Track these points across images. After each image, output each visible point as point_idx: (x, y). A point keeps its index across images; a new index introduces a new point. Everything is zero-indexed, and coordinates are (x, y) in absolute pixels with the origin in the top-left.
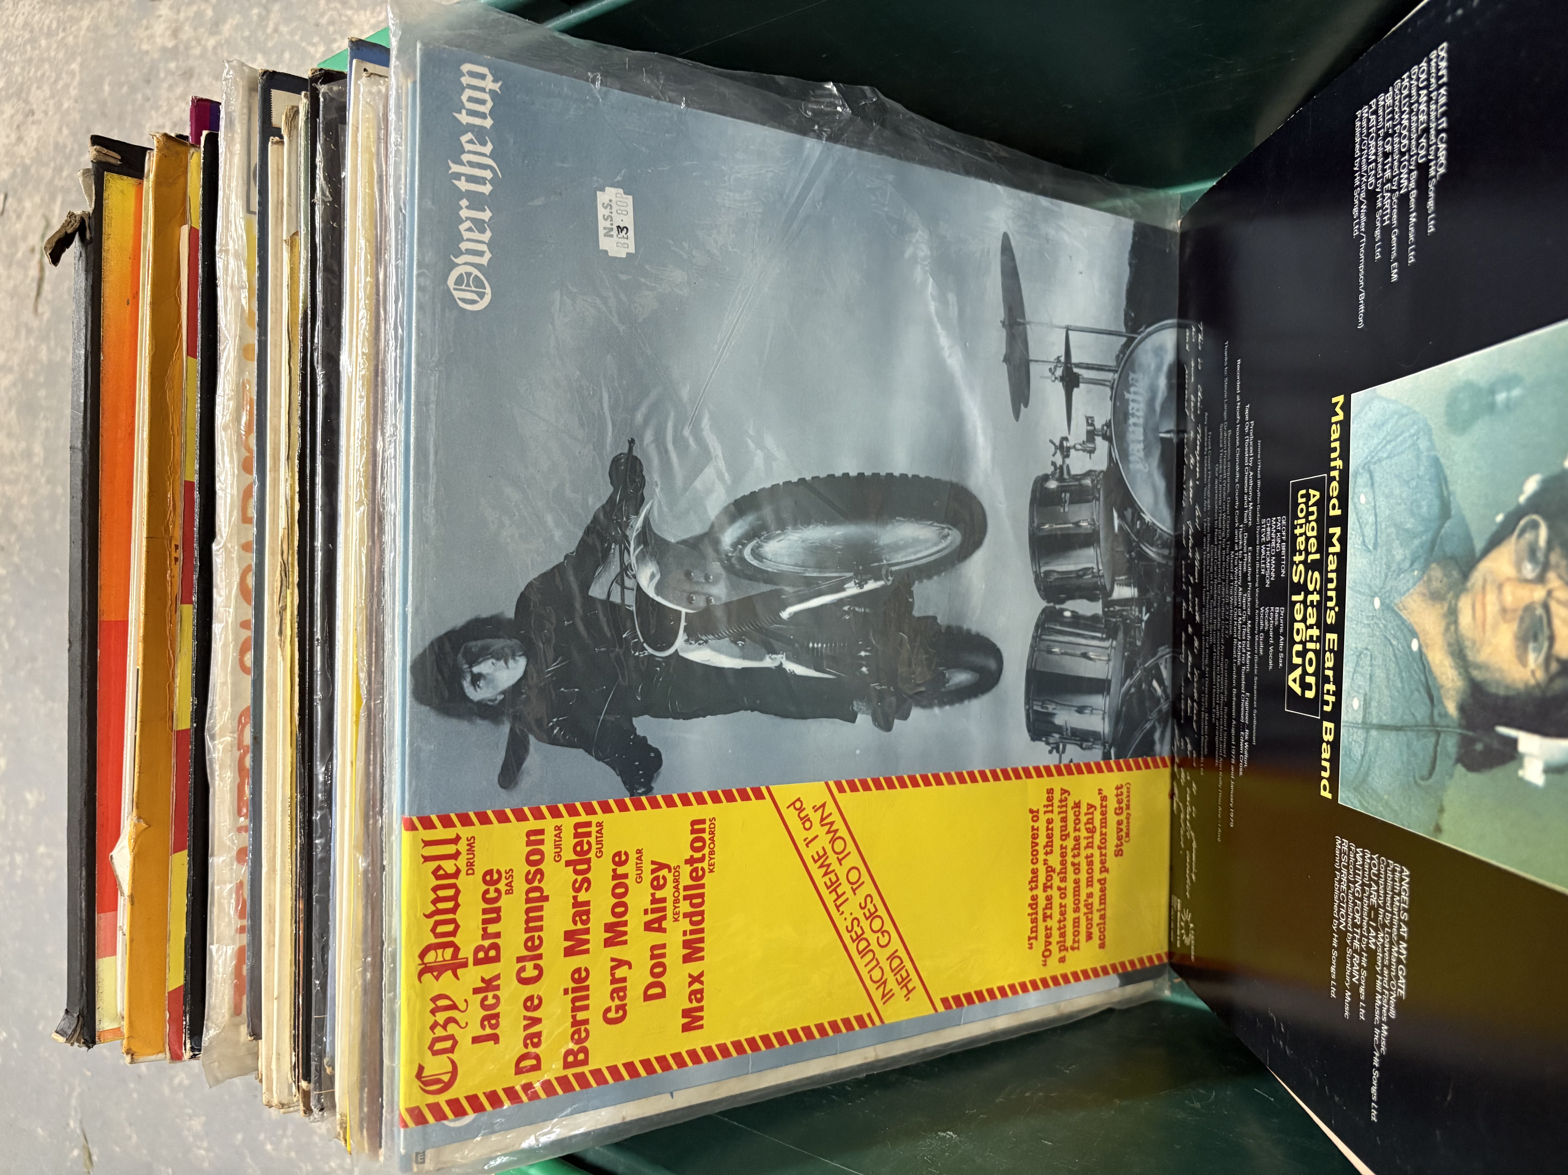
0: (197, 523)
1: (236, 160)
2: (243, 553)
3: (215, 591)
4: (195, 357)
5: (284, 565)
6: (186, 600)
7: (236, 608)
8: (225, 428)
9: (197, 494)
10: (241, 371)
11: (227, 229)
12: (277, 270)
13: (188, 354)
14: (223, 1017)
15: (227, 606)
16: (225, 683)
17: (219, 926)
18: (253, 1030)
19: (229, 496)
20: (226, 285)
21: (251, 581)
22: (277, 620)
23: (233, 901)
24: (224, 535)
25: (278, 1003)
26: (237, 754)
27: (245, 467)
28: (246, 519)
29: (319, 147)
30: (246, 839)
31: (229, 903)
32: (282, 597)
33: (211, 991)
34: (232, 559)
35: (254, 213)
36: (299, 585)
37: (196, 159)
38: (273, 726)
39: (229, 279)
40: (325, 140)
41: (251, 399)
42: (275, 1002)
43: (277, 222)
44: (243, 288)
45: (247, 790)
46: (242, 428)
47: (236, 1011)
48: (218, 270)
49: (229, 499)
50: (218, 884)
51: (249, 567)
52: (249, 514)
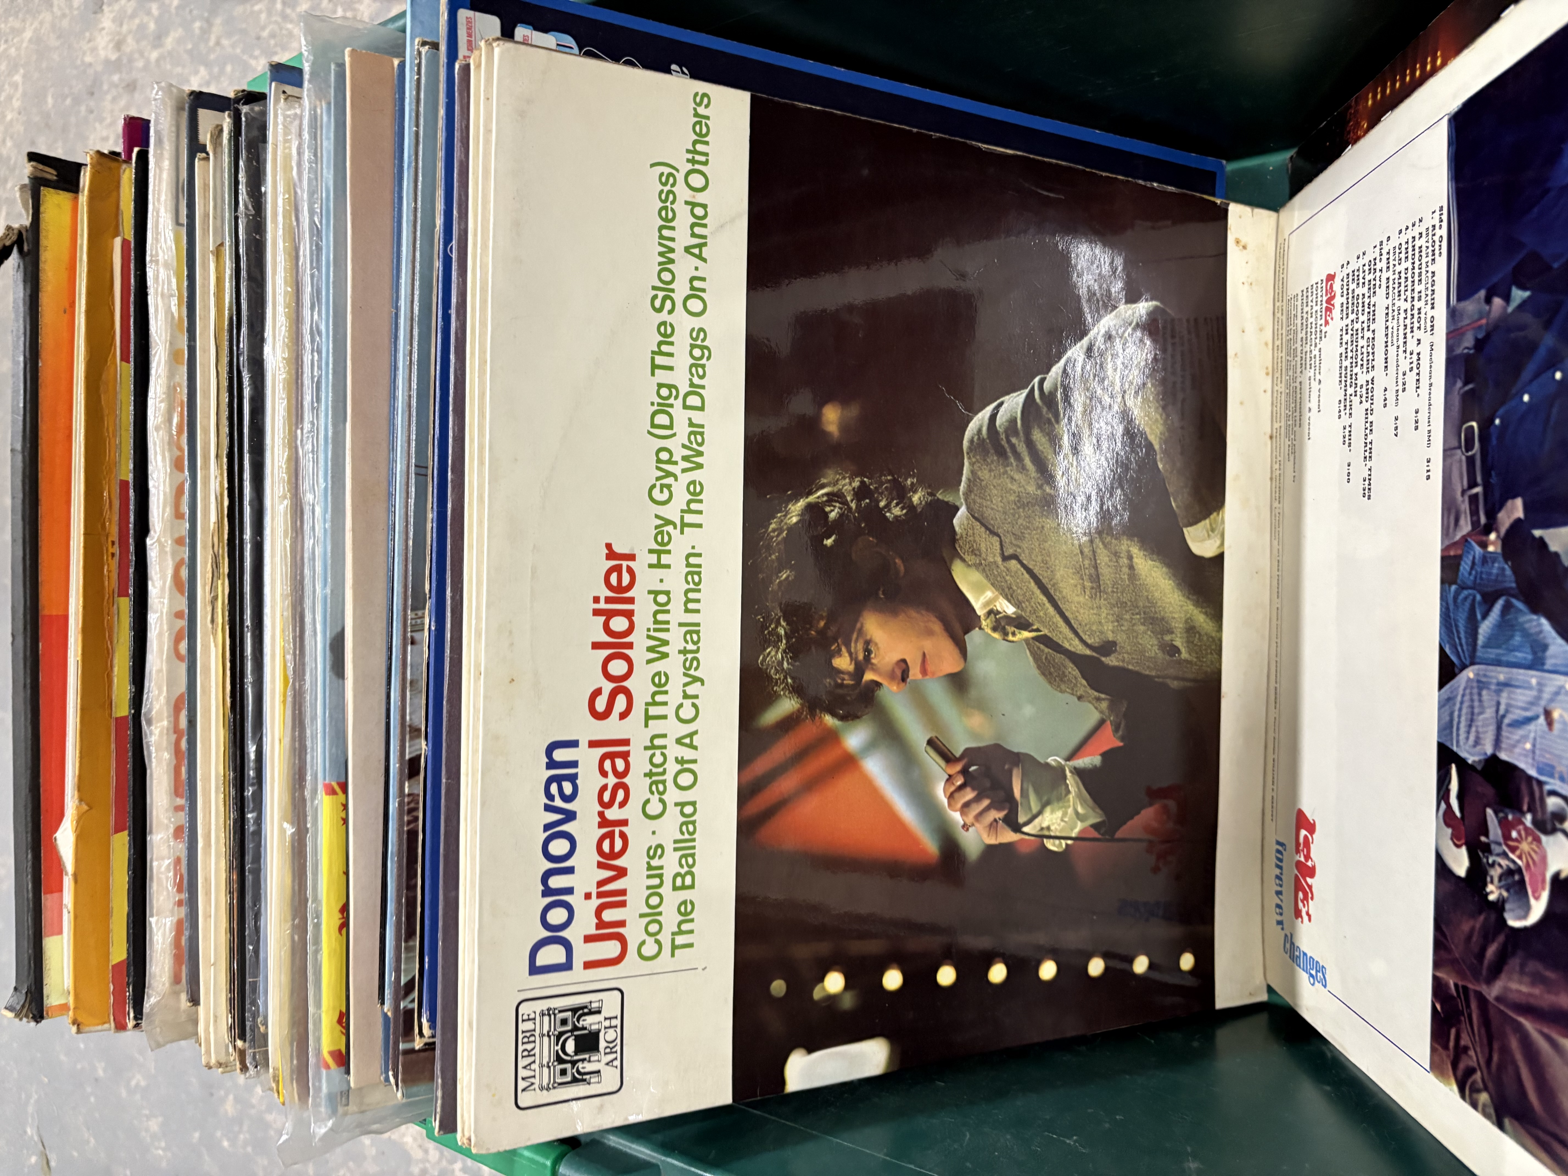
0: (132, 519)
1: (165, 175)
2: (177, 547)
3: (150, 583)
4: (128, 362)
5: (216, 557)
6: (123, 593)
7: (170, 599)
8: (157, 429)
9: (131, 492)
10: (171, 375)
11: (157, 240)
12: (204, 279)
13: (122, 359)
14: (164, 984)
15: (162, 597)
16: (160, 671)
17: (158, 900)
18: (192, 996)
19: (161, 493)
20: (156, 293)
21: (184, 573)
22: (209, 609)
23: (171, 874)
24: (158, 530)
25: (215, 969)
26: (174, 737)
27: (177, 465)
28: (178, 515)
29: (241, 163)
30: (182, 818)
31: (167, 878)
32: (213, 588)
33: (151, 959)
34: (166, 553)
35: (182, 225)
36: (229, 575)
37: (128, 175)
38: (207, 710)
39: (160, 289)
40: (248, 157)
41: (182, 402)
42: (212, 969)
43: (204, 234)
44: (172, 296)
45: (184, 770)
46: (174, 428)
47: (176, 980)
48: (148, 279)
49: (162, 497)
50: (157, 860)
51: (182, 560)
52: (182, 510)
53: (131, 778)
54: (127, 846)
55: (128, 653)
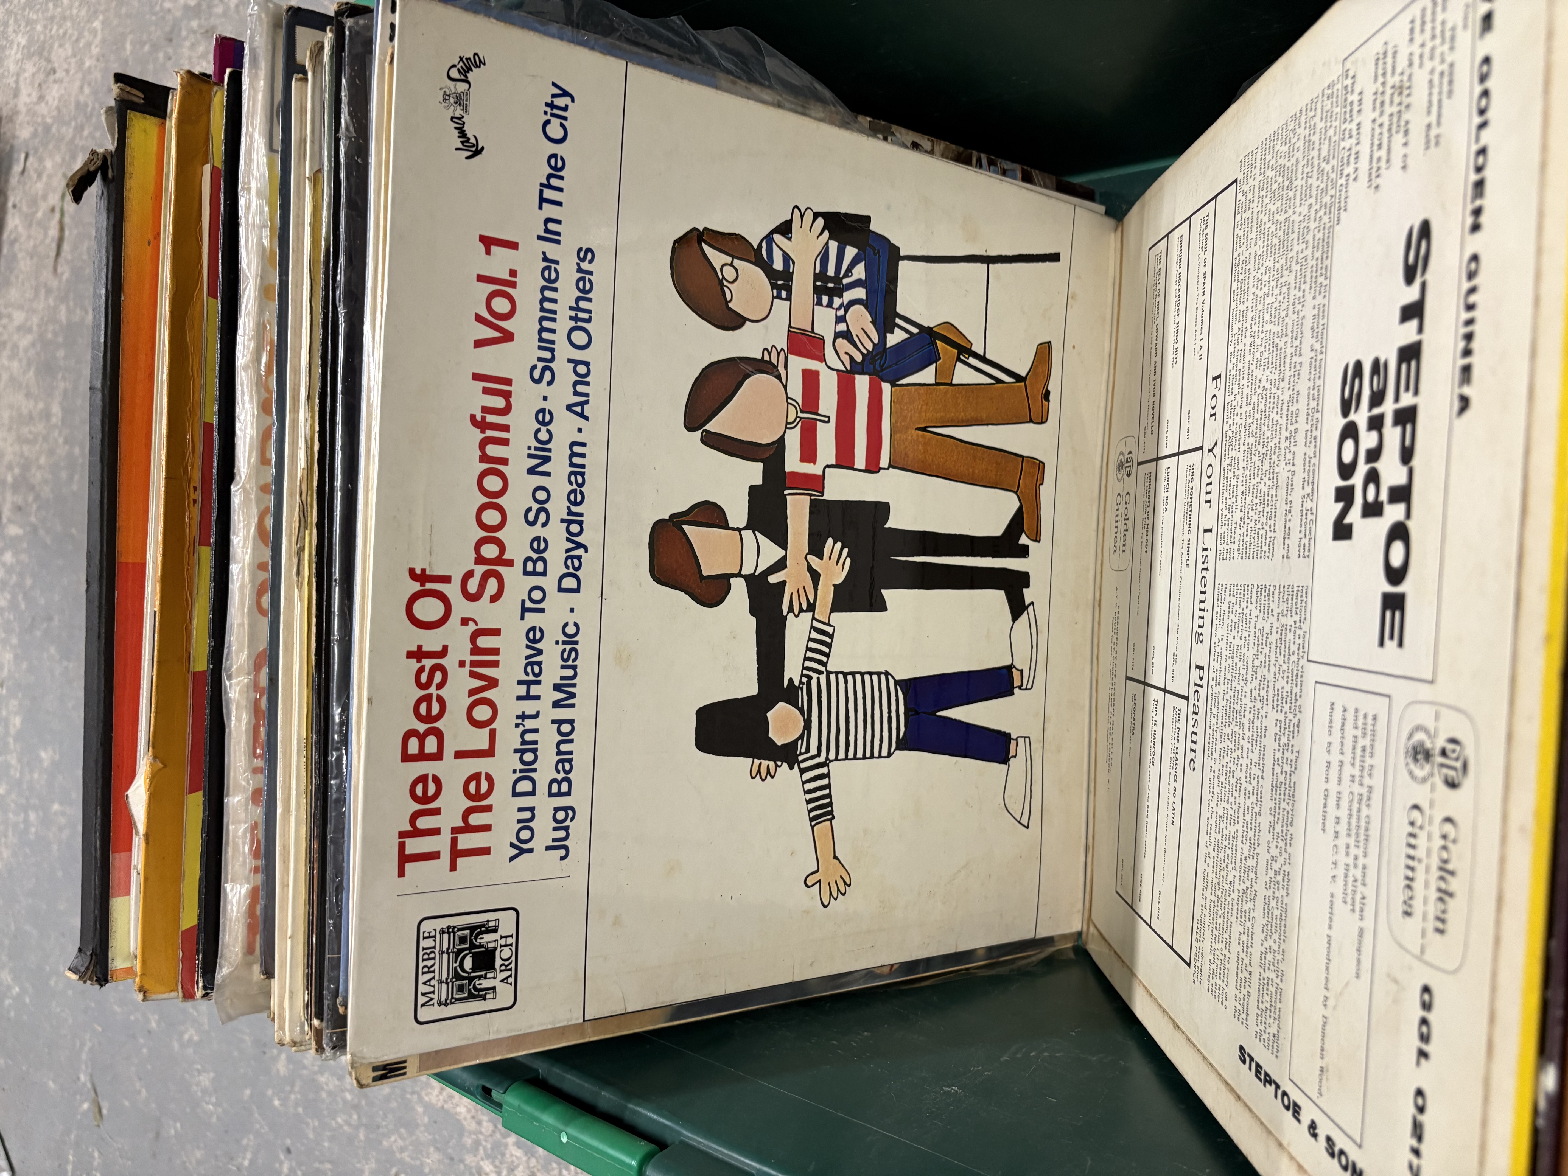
0: (215, 464)
1: (259, 97)
2: (262, 494)
3: (233, 532)
4: (216, 297)
5: (303, 505)
6: (204, 542)
7: (254, 550)
8: (246, 368)
9: (215, 434)
10: (261, 311)
11: (250, 166)
12: (299, 208)
13: (209, 295)
14: (237, 955)
15: (244, 547)
16: (241, 625)
17: (233, 867)
18: (266, 969)
19: (248, 436)
20: (247, 224)
21: (269, 522)
22: (295, 560)
23: (248, 841)
24: (243, 477)
25: (292, 943)
26: (253, 695)
27: (264, 408)
28: (264, 460)
29: (344, 81)
30: (261, 780)
31: (244, 843)
32: (300, 538)
33: (225, 929)
34: (251, 500)
35: (277, 152)
36: (317, 524)
37: (219, 98)
38: (289, 668)
39: (251, 218)
40: (350, 75)
41: (271, 340)
42: (289, 941)
43: (300, 160)
44: (265, 226)
45: (263, 731)
46: (262, 368)
47: (249, 950)
48: (240, 208)
49: (248, 440)
50: (233, 824)
51: (268, 508)
52: (268, 456)
53: (207, 735)
54: (202, 807)
55: (207, 605)
